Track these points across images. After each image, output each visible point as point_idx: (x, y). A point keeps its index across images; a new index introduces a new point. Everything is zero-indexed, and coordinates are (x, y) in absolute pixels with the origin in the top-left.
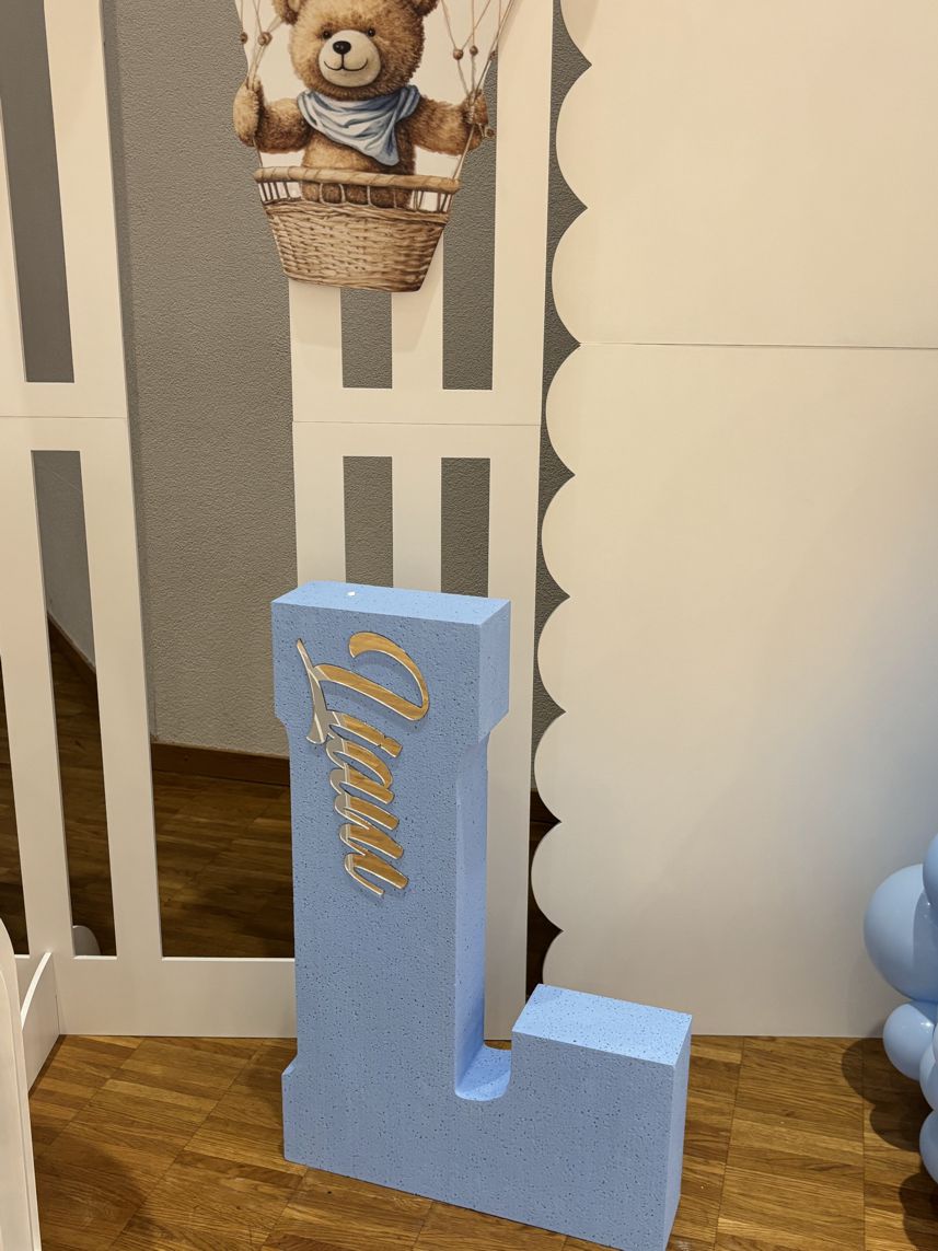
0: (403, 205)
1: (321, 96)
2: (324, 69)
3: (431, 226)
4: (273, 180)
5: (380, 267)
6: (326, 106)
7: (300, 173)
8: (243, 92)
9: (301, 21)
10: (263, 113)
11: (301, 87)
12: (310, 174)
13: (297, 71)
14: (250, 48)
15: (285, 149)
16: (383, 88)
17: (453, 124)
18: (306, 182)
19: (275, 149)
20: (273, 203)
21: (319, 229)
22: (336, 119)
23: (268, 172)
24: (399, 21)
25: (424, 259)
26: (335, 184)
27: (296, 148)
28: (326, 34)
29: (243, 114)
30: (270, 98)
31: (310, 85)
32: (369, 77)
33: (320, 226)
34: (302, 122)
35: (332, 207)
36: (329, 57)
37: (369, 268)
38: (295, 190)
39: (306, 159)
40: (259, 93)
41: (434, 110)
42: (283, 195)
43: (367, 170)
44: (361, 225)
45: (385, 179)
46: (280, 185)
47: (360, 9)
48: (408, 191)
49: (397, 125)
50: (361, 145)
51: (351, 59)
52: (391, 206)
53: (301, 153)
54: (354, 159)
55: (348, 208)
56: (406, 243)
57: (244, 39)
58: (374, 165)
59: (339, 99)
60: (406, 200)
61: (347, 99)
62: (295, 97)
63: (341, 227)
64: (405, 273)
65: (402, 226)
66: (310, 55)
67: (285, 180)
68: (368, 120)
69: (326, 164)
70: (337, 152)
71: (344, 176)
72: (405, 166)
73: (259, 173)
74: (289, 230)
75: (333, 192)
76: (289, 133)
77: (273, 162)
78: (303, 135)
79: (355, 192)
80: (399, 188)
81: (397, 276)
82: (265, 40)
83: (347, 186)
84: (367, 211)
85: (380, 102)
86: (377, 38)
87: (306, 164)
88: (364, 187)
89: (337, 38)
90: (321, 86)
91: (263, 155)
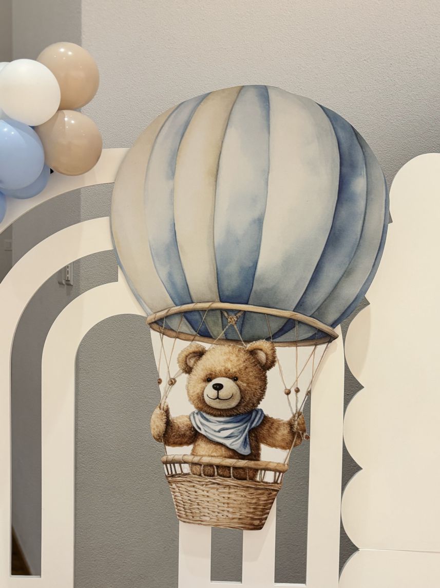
0: (252, 479)
1: (204, 414)
2: (206, 399)
3: (271, 492)
4: (173, 462)
5: (238, 515)
6: (207, 420)
7: (190, 458)
8: (157, 411)
9: (194, 372)
10: (168, 423)
11: (192, 409)
12: (196, 459)
13: (190, 399)
14: (163, 387)
15: (181, 444)
16: (242, 410)
17: (284, 432)
18: (194, 464)
19: (175, 444)
20: (172, 476)
21: (200, 492)
22: (213, 427)
23: (170, 458)
24: (252, 373)
25: (265, 511)
26: (211, 465)
27: (188, 444)
28: (208, 380)
29: (157, 424)
30: (173, 415)
31: (198, 408)
32: (233, 404)
33: (201, 490)
34: (192, 429)
35: (209, 479)
36: (210, 392)
37: (230, 516)
38: (186, 468)
39: (193, 450)
40: (167, 412)
41: (272, 423)
42: (179, 471)
43: (231, 457)
44: (227, 490)
45: (242, 463)
46: (177, 465)
47: (229, 366)
48: (256, 470)
49: (249, 432)
50: (228, 442)
51: (223, 393)
52: (245, 479)
53: (191, 447)
54: (223, 451)
55: (219, 480)
56: (254, 501)
57: (160, 382)
58: (235, 454)
59: (215, 416)
60: (255, 476)
61: (220, 416)
62: (188, 414)
63: (214, 491)
64: (252, 519)
65: (252, 491)
66: (198, 391)
67: (180, 463)
68: (232, 428)
69: (206, 453)
70: (212, 447)
71: (217, 461)
72: (255, 455)
73: (164, 458)
74: (181, 492)
75: (210, 470)
76: (184, 435)
77: (174, 452)
78: (193, 436)
79: (223, 471)
80: (250, 469)
81: (248, 521)
82: (172, 382)
83: (218, 467)
84: (231, 482)
85: (240, 418)
86: (239, 382)
87: (193, 453)
88: (229, 468)
89: (215, 381)
90: (204, 408)
91: (167, 447)
